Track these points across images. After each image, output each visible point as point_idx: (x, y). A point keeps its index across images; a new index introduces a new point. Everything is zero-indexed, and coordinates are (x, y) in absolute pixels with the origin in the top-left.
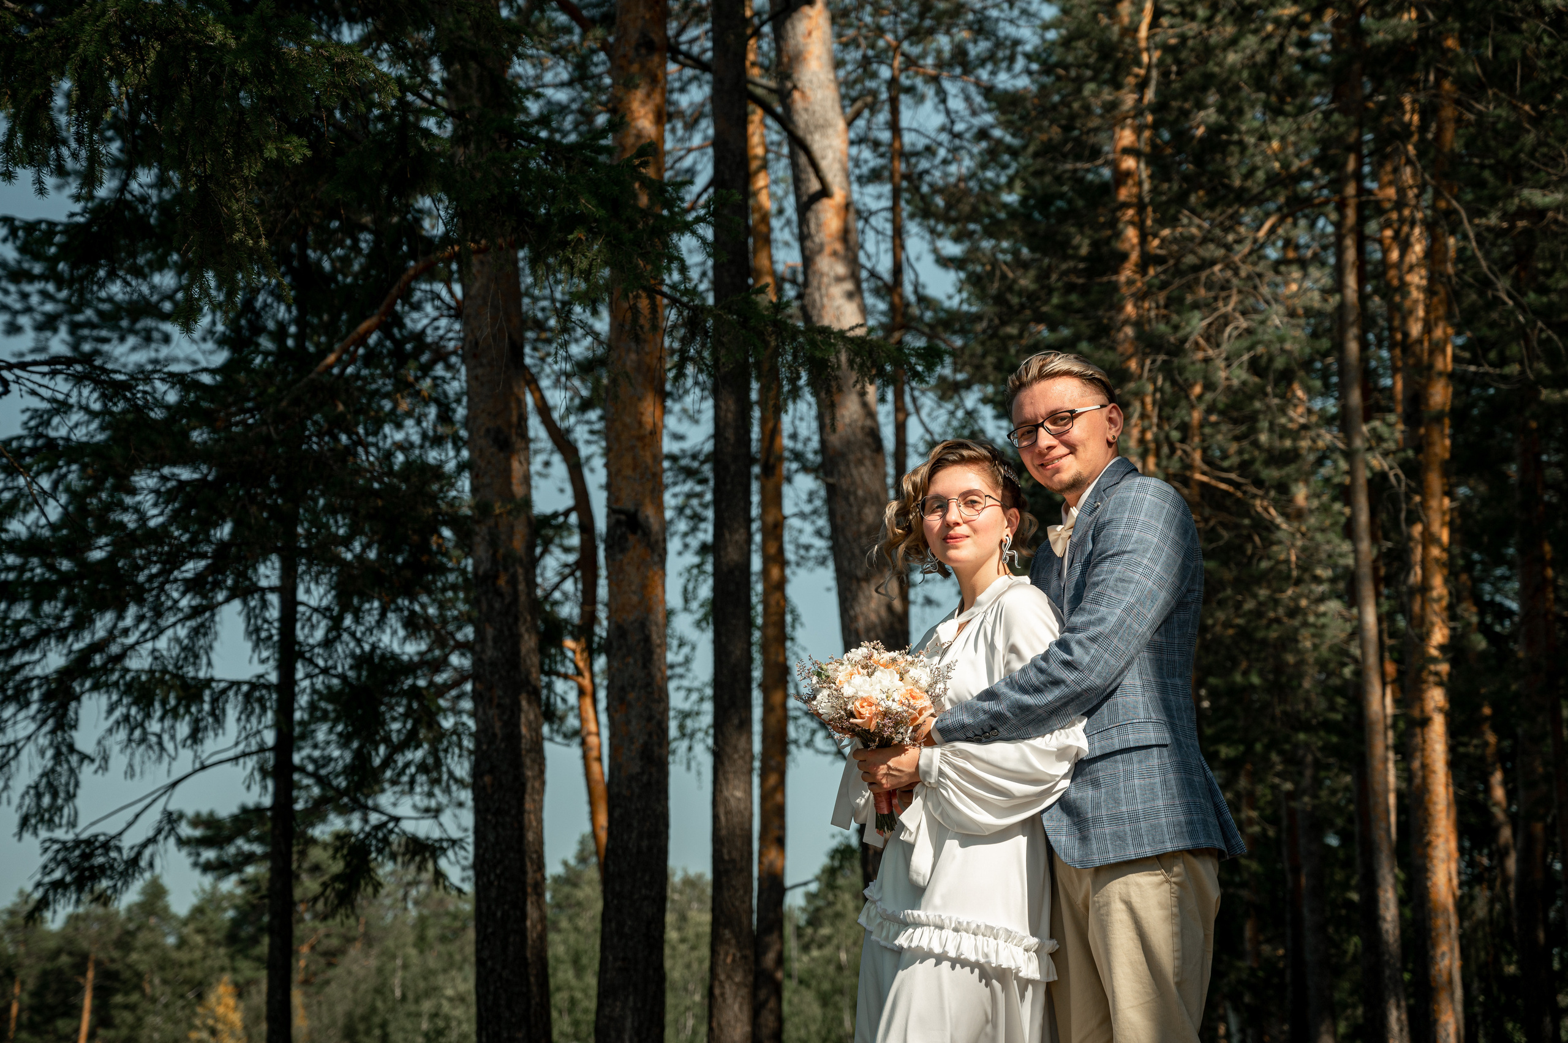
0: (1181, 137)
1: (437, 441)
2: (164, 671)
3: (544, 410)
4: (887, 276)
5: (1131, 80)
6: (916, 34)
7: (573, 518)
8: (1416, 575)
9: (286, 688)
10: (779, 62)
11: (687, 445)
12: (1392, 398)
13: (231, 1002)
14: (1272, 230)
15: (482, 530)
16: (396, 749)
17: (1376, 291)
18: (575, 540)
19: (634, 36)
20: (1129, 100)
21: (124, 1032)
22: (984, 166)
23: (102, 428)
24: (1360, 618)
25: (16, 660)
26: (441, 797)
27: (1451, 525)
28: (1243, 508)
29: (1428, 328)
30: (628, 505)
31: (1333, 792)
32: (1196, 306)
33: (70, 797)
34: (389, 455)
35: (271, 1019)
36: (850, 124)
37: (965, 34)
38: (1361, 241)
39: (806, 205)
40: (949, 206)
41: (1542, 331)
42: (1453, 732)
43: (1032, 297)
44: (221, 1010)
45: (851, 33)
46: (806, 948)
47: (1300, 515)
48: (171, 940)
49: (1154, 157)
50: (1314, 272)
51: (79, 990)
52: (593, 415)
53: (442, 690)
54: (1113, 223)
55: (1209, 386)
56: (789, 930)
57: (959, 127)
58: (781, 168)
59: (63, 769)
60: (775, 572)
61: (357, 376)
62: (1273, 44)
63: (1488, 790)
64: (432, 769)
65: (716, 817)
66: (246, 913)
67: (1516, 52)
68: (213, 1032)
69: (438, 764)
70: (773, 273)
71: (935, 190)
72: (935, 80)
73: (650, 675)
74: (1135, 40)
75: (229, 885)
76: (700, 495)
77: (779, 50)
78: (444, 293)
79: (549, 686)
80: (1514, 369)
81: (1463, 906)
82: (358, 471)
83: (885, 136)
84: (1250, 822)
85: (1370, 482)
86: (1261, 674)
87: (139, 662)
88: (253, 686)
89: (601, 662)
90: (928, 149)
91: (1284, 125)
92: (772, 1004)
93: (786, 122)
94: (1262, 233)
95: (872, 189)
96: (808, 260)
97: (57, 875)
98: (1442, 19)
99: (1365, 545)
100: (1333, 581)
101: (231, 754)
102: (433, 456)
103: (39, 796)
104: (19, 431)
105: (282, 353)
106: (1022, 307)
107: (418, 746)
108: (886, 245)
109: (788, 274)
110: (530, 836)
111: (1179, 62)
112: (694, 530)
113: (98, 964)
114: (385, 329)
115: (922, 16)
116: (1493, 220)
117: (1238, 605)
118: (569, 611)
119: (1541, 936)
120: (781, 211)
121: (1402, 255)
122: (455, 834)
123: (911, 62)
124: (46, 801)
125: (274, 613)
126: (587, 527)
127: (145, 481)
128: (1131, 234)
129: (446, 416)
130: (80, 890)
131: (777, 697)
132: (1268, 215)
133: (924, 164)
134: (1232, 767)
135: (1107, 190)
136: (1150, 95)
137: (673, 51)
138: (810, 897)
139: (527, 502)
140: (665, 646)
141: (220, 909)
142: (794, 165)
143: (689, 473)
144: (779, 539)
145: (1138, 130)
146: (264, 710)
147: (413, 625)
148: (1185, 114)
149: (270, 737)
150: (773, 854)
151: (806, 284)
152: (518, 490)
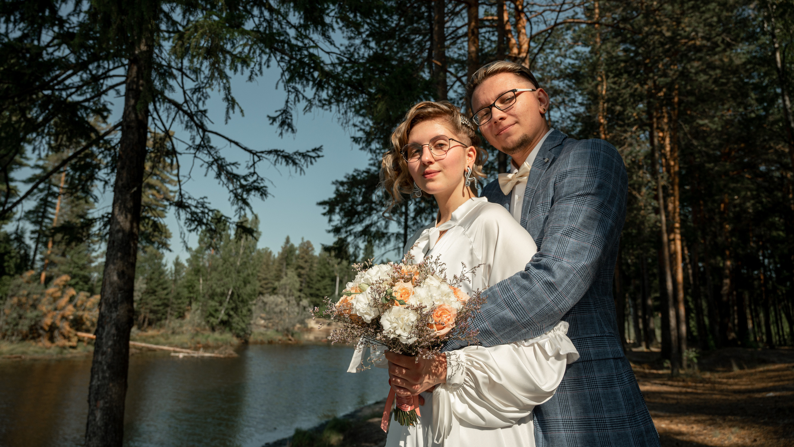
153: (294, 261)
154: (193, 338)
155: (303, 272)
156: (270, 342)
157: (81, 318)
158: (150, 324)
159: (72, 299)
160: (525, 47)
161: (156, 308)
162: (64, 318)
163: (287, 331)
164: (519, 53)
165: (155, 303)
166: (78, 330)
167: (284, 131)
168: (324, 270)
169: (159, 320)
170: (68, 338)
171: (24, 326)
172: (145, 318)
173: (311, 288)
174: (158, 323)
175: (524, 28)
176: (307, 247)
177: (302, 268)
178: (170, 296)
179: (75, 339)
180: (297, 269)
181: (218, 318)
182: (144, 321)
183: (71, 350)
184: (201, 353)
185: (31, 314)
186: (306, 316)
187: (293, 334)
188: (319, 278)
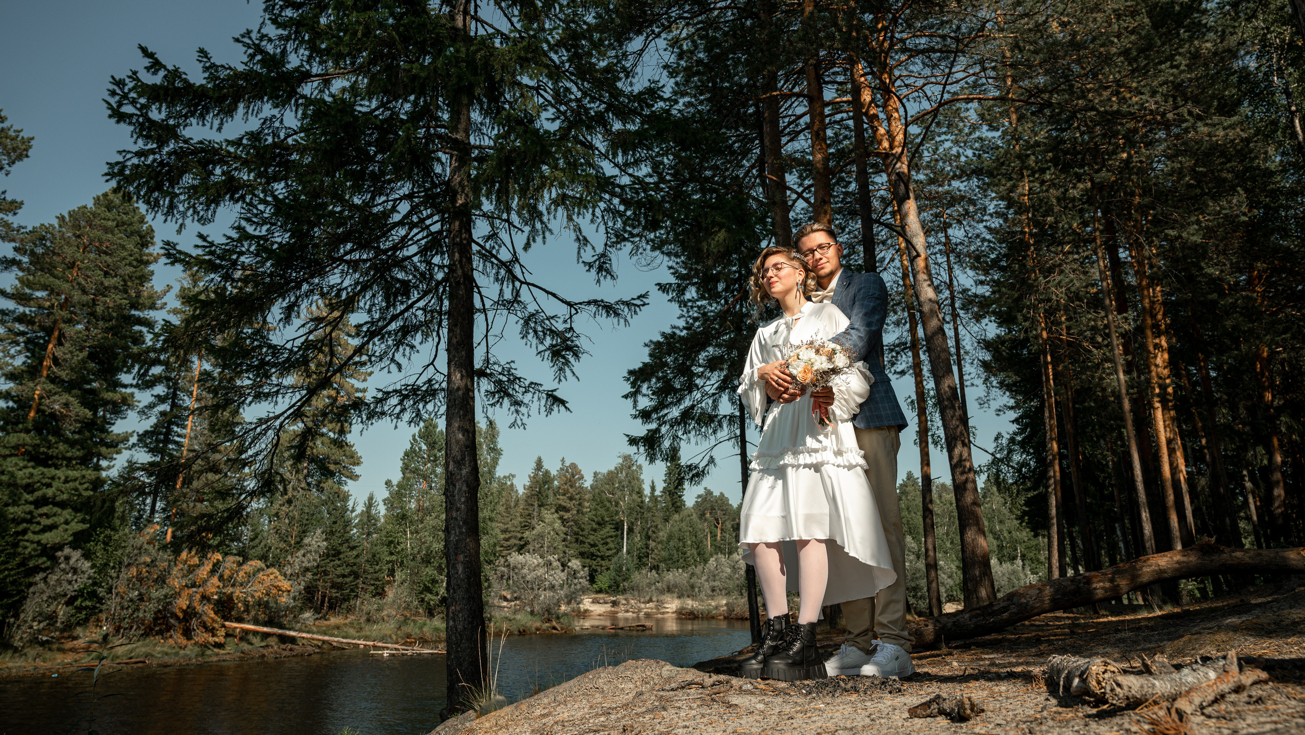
4: (946, 281)
9: (742, 417)
39: (912, 260)
57: (970, 235)
71: (964, 255)
72: (959, 220)
83: (943, 239)
88: (731, 416)
90: (961, 242)
93: (903, 235)
95: (938, 255)
123: (951, 217)
133: (960, 247)
149: (738, 432)
150: (925, 469)
153: (551, 499)
154: (399, 628)
155: (567, 516)
156: (522, 633)
157: (230, 597)
158: (332, 607)
159: (216, 566)
160: (900, 137)
161: (340, 580)
162: (205, 598)
163: (549, 613)
164: (892, 147)
165: (339, 571)
166: (225, 618)
167: (602, 279)
168: (602, 511)
169: (346, 599)
170: (213, 631)
171: (148, 611)
172: (324, 597)
173: (582, 542)
174: (344, 606)
175: (897, 110)
176: (571, 474)
177: (567, 510)
178: (362, 560)
179: (222, 632)
180: (557, 512)
181: (437, 594)
182: (323, 602)
183: (216, 650)
184: (417, 649)
185: (156, 594)
186: (578, 587)
187: (558, 618)
188: (595, 526)
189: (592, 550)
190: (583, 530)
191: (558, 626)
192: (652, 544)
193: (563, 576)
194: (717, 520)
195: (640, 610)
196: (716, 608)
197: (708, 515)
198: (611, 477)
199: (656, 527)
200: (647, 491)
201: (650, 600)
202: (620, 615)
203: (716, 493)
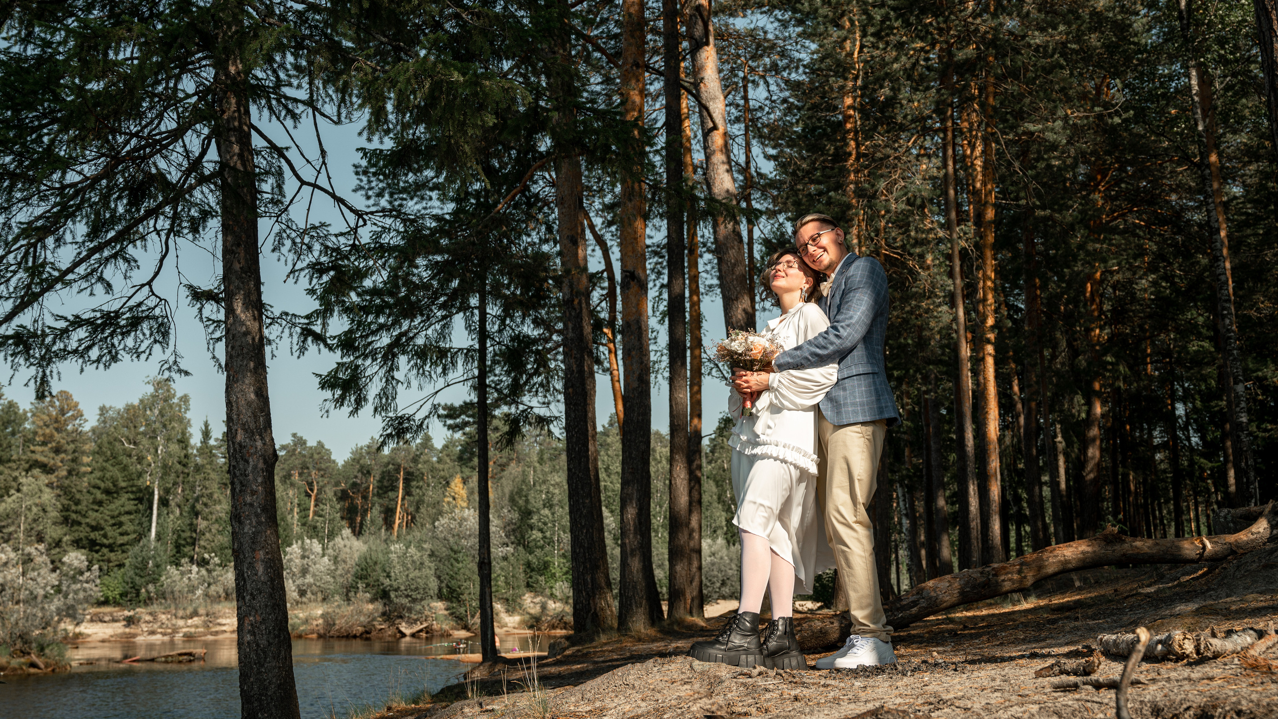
0: (874, 101)
1: (546, 241)
2: (431, 345)
3: (592, 227)
4: (743, 165)
5: (851, 76)
6: (754, 57)
7: (605, 274)
8: (981, 293)
9: (483, 350)
10: (694, 71)
11: (655, 241)
12: (968, 215)
13: (461, 486)
14: (915, 142)
15: (566, 281)
16: (530, 376)
17: (961, 168)
18: (606, 284)
19: (630, 60)
20: (850, 84)
21: (417, 498)
22: (785, 115)
23: (403, 238)
24: (956, 313)
25: (369, 340)
26: (550, 398)
27: (996, 271)
28: (904, 265)
29: (984, 183)
30: (630, 268)
31: (944, 390)
32: (882, 176)
33: (394, 399)
34: (526, 249)
35: (480, 493)
36: (726, 97)
37: (776, 57)
38: (954, 145)
39: (707, 134)
40: (770, 133)
41: (1034, 185)
42: (997, 363)
43: (808, 172)
44: (457, 489)
45: (725, 57)
46: (710, 462)
47: (928, 268)
48: (435, 459)
49: (862, 110)
50: (934, 160)
51: (397, 479)
52: (613, 228)
53: (549, 351)
54: (844, 139)
55: (888, 211)
56: (703, 454)
57: (774, 98)
58: (696, 118)
59: (390, 387)
60: (695, 298)
61: (510, 213)
62: (913, 60)
63: (1011, 388)
64: (545, 386)
65: (671, 406)
66: (466, 448)
67: (1020, 63)
68: (454, 499)
69: (548, 382)
70: (693, 164)
71: (764, 125)
72: (763, 77)
73: (641, 344)
74: (852, 59)
75: (458, 435)
76: (661, 263)
77: (694, 66)
78: (547, 176)
79: (597, 349)
80: (1023, 202)
81: (1000, 440)
82: (512, 256)
83: (742, 102)
84: (907, 404)
85: (960, 252)
86: (912, 339)
87: (420, 341)
88: (468, 350)
89: (619, 337)
90: (760, 107)
91: (919, 95)
92: (697, 487)
93: (697, 97)
94: (910, 144)
95: (736, 126)
96: (708, 158)
97: (389, 431)
98: (987, 49)
99: (958, 281)
100: (944, 297)
101: (462, 379)
102: (545, 248)
103: (381, 398)
104: (369, 241)
105: (478, 204)
106: (804, 177)
107: (540, 375)
108: (742, 151)
109: (699, 164)
110: (590, 415)
111: (872, 68)
112: (658, 278)
113: (405, 469)
114: (522, 192)
115: (757, 49)
116: (1011, 136)
117: (902, 309)
118: (604, 315)
119: (1034, 451)
120: (696, 136)
121: (972, 152)
122: (557, 414)
123: (752, 70)
124: (384, 400)
125: (476, 318)
126: (611, 278)
127: (421, 261)
128: (852, 143)
129: (549, 229)
130: (399, 437)
131: (697, 352)
132: (913, 135)
133: (759, 114)
134: (900, 380)
135: (841, 124)
136: (859, 82)
137: (647, 68)
138: (712, 440)
139: (585, 269)
140: (647, 331)
141: (454, 445)
142: (701, 116)
143: (656, 253)
144: (697, 282)
145: (855, 98)
146: (473, 361)
147: (537, 323)
148: (875, 90)
149: (476, 372)
150: (696, 421)
151: (707, 168)
152: (581, 263)
163: (25, 641)
168: (113, 472)
176: (59, 410)
186: (81, 595)
187: (42, 648)
188: (99, 495)
189: (93, 535)
190: (78, 503)
191: (40, 662)
192: (202, 524)
193: (53, 578)
194: (310, 485)
195: (175, 630)
196: (306, 621)
197: (296, 477)
198: (131, 416)
199: (210, 496)
200: (196, 440)
201: (195, 614)
202: (140, 639)
203: (311, 443)
